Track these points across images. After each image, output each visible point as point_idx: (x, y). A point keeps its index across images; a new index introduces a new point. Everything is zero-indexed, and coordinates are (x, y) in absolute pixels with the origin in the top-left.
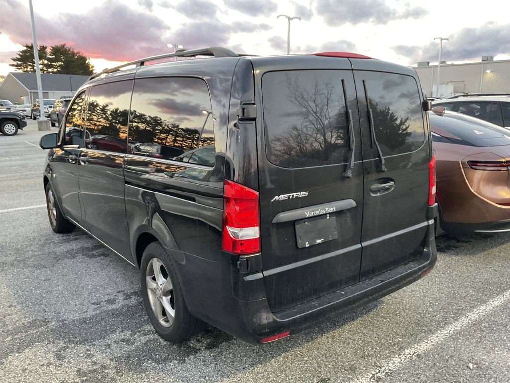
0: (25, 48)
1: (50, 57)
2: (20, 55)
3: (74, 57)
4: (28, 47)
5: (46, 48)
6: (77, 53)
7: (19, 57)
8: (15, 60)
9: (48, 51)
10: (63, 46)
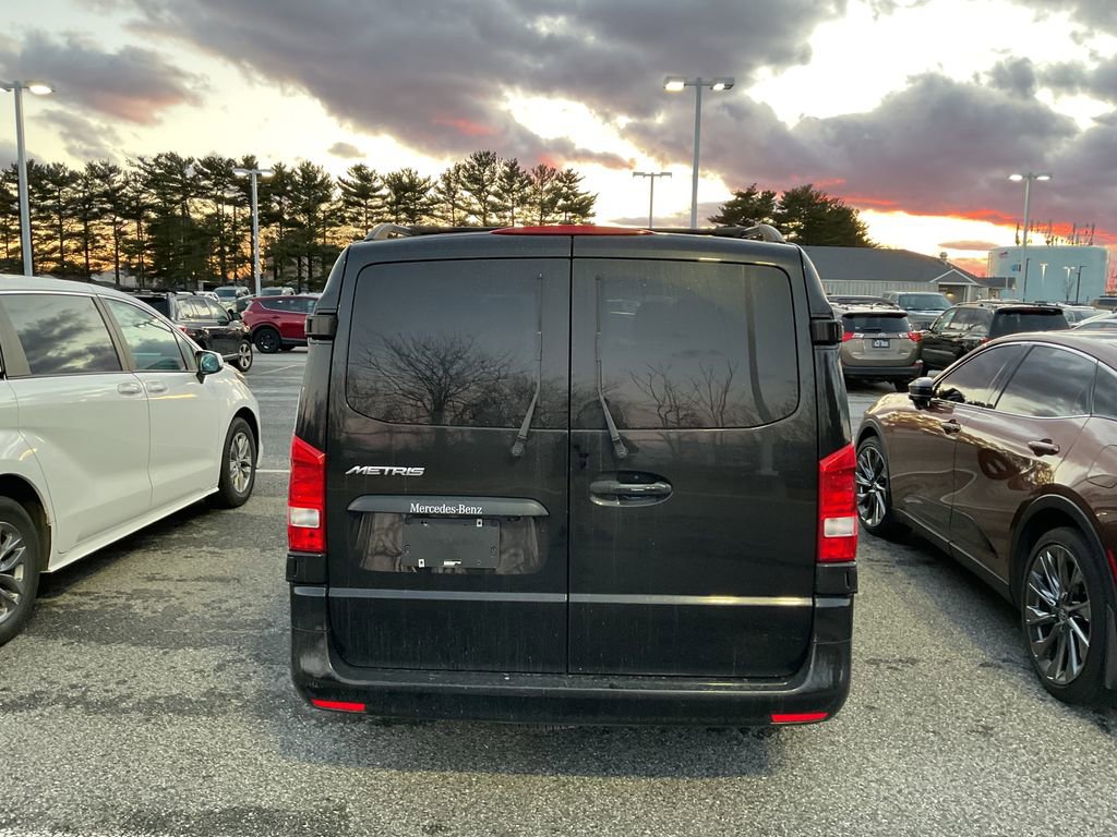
0: (733, 198)
1: (779, 211)
2: (723, 210)
3: (825, 210)
4: (739, 194)
5: (774, 195)
6: (831, 202)
7: (721, 215)
8: (713, 221)
9: (778, 198)
10: (806, 189)
